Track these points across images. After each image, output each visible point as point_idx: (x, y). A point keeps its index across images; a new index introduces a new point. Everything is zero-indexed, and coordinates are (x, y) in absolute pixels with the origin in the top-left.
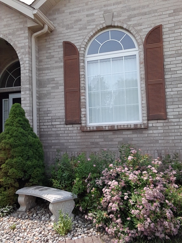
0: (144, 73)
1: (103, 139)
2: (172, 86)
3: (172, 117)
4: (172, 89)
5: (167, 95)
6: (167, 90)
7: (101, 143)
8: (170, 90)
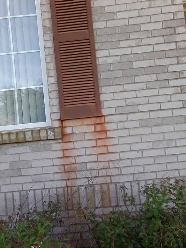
0: (50, 17)
2: (109, 45)
3: (113, 111)
4: (110, 51)
5: (99, 64)
6: (99, 54)
8: (106, 53)
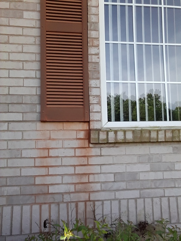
1: (149, 166)
7: (142, 177)
